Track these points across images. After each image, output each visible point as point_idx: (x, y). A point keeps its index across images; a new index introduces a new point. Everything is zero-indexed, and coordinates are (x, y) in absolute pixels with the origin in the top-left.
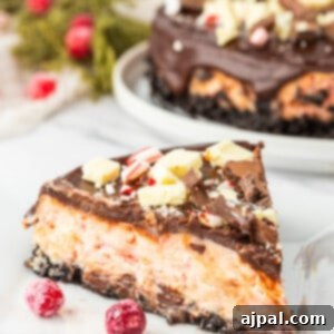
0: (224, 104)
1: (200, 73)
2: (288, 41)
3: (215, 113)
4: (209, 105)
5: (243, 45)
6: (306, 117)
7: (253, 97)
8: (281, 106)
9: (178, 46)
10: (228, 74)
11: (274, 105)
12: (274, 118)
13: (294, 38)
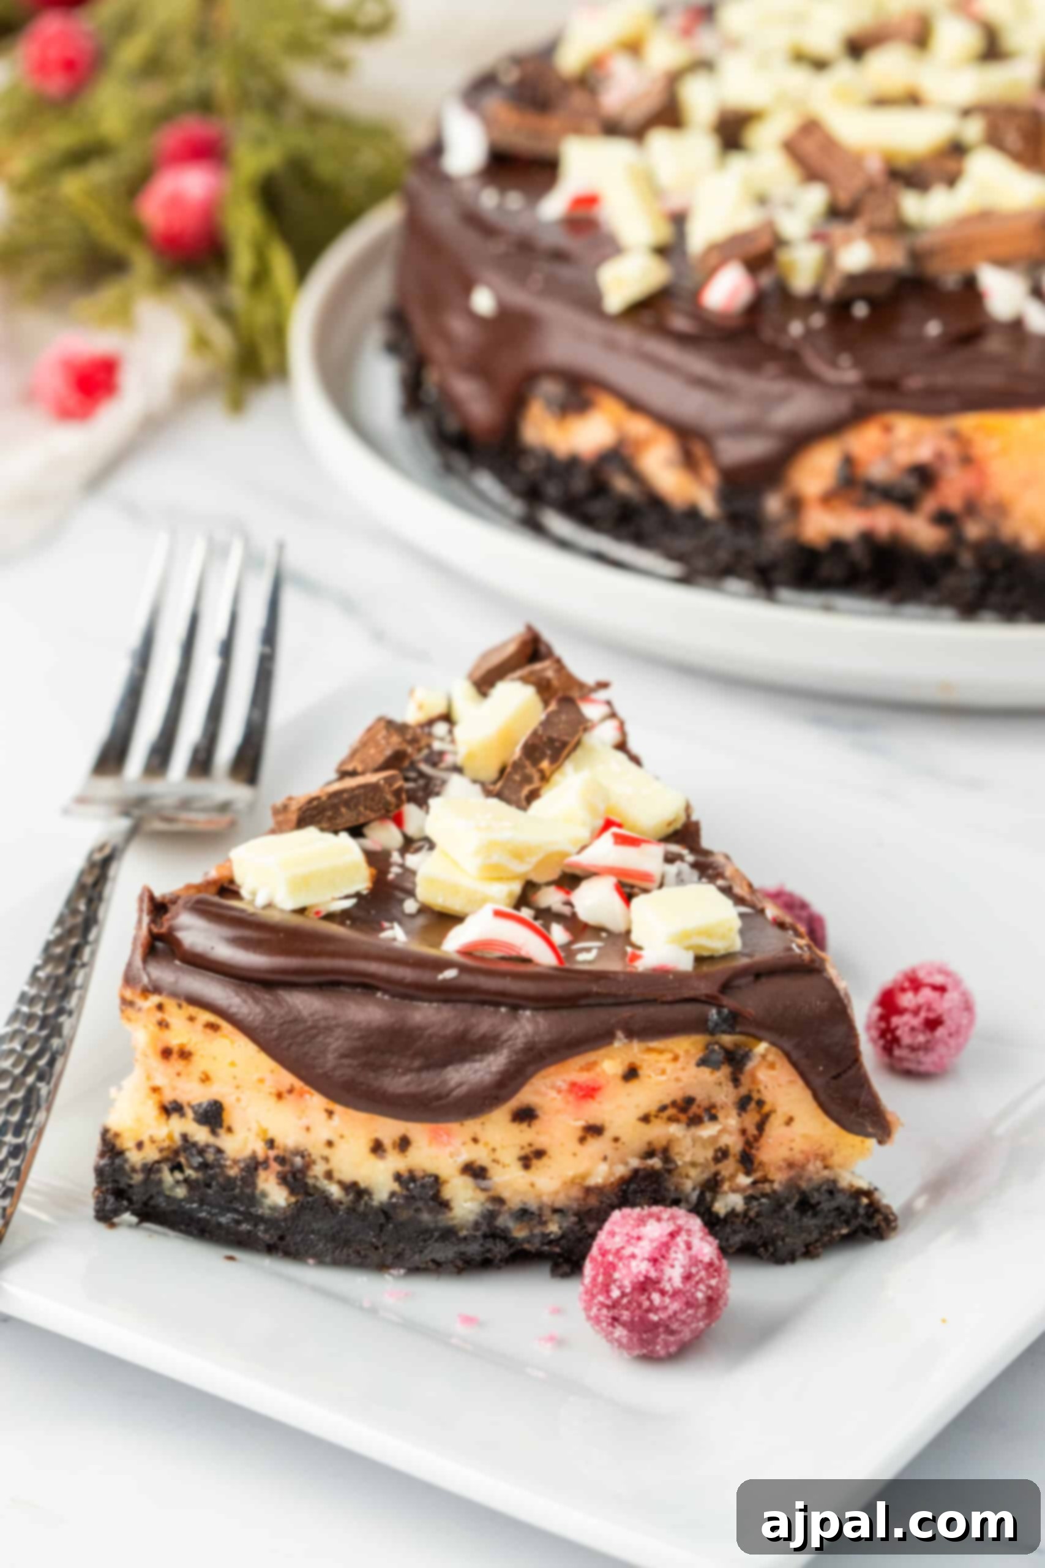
0: (621, 484)
1: (550, 388)
2: (813, 301)
3: (597, 507)
4: (579, 484)
5: (680, 323)
6: (867, 538)
7: (711, 475)
8: (796, 505)
9: (483, 301)
10: (634, 405)
11: (773, 504)
12: (774, 542)
13: (829, 291)
